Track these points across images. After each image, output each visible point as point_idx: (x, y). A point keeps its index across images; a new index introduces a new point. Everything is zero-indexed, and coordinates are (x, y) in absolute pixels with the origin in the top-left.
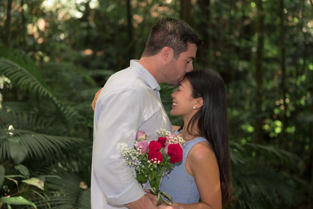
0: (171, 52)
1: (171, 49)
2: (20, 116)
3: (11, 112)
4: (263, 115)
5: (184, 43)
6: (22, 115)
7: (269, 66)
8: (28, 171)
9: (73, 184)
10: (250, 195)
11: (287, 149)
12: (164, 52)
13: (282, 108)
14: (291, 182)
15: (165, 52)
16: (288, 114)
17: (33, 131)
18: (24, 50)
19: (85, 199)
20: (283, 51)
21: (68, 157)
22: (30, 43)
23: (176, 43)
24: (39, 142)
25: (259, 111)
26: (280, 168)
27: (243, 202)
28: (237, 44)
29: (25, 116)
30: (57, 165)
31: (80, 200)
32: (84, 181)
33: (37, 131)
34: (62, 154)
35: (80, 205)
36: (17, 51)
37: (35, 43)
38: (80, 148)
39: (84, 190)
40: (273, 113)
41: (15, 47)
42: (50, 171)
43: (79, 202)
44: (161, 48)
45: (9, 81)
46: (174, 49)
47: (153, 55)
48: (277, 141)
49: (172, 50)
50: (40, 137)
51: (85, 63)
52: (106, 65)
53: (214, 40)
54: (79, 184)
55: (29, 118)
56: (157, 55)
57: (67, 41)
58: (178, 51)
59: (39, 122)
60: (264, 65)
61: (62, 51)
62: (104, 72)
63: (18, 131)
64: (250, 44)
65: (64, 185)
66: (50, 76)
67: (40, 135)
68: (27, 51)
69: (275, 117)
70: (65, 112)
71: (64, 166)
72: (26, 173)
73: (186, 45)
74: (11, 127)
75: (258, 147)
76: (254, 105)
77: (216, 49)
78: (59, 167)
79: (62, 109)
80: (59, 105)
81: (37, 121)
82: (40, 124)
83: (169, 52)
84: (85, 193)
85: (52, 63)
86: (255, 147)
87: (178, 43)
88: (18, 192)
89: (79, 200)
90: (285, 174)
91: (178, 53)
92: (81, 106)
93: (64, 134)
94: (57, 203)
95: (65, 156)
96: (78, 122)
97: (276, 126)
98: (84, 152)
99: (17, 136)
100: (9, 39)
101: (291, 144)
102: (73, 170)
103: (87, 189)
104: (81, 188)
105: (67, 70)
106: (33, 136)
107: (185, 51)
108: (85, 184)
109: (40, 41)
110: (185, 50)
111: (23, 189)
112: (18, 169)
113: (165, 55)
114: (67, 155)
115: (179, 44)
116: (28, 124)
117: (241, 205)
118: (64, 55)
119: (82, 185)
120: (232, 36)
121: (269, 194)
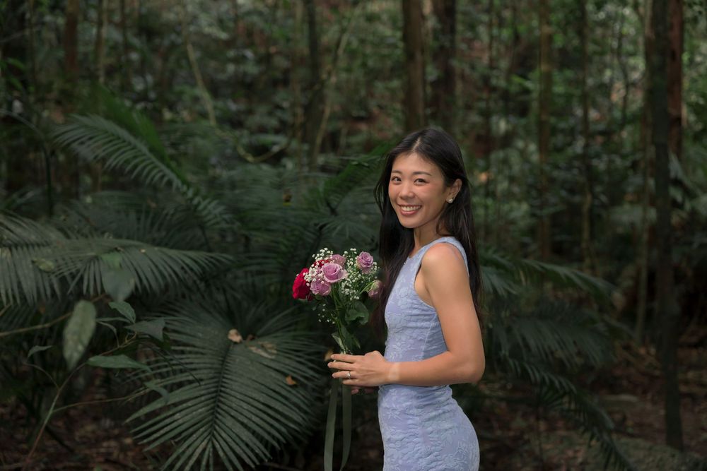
2: (123, 215)
6: (127, 213)
8: (133, 310)
9: (217, 333)
10: (530, 351)
14: (601, 327)
17: (147, 242)
18: (130, 98)
19: (238, 360)
24: (151, 260)
26: (580, 302)
27: (517, 363)
28: (502, 83)
29: (133, 216)
31: (229, 361)
32: (236, 328)
34: (198, 282)
35: (227, 370)
36: (117, 99)
38: (228, 270)
39: (235, 343)
43: (227, 366)
50: (157, 253)
52: (272, 122)
54: (227, 334)
55: (139, 219)
60: (553, 120)
61: (196, 100)
65: (200, 335)
67: (157, 248)
68: (135, 102)
70: (205, 213)
72: (130, 314)
75: (543, 267)
79: (196, 201)
81: (152, 224)
82: (159, 230)
84: (237, 349)
86: (540, 269)
88: (119, 346)
89: (227, 362)
94: (189, 366)
96: (224, 225)
98: (236, 278)
99: (116, 252)
103: (241, 342)
104: (231, 341)
105: (204, 136)
106: (143, 251)
108: (237, 334)
111: (127, 341)
112: (115, 307)
114: (207, 283)
116: (138, 229)
117: (513, 367)
118: (198, 107)
119: (232, 335)
120: (495, 72)
121: (562, 348)
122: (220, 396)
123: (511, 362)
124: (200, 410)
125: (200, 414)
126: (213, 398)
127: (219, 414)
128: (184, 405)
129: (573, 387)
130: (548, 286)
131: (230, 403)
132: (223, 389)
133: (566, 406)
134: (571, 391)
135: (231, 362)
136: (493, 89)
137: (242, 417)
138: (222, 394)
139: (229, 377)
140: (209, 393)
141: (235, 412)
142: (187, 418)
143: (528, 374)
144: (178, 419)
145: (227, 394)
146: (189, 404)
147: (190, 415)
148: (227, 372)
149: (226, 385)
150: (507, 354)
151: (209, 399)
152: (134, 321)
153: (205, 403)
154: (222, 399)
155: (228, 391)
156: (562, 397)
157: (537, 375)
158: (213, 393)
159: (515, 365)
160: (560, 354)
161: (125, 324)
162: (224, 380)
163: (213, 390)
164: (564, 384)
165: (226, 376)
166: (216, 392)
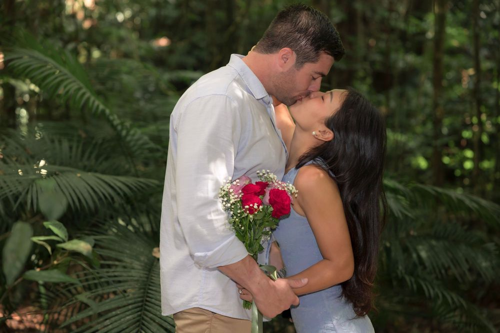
0: (293, 58)
1: (294, 53)
2: (57, 143)
3: (42, 139)
4: (445, 140)
5: (316, 50)
6: (60, 142)
7: (454, 62)
8: (66, 229)
9: (142, 250)
10: (425, 268)
11: (483, 194)
12: (282, 54)
13: (476, 129)
14: (491, 246)
15: (284, 55)
16: (485, 139)
17: (77, 167)
18: (61, 39)
20: (476, 37)
21: (133, 208)
22: (70, 28)
23: (304, 47)
24: (89, 185)
25: (438, 135)
26: (472, 224)
27: (413, 280)
28: (401, 25)
29: (66, 145)
30: (117, 221)
31: (153, 275)
33: (86, 169)
34: (125, 205)
36: (50, 41)
37: (79, 28)
38: (151, 195)
40: (461, 138)
41: (47, 36)
42: (106, 231)
44: (281, 48)
45: (37, 89)
46: (298, 54)
47: (267, 53)
48: (467, 181)
49: (295, 55)
50: (91, 177)
51: (159, 60)
52: (191, 61)
53: (366, 21)
54: (151, 251)
55: (71, 148)
56: (272, 55)
57: (129, 25)
58: (303, 58)
59: (87, 155)
60: (446, 59)
61: (121, 40)
62: (189, 74)
63: (55, 168)
64: (424, 25)
65: (128, 252)
66: (103, 82)
67: (90, 174)
68: (66, 43)
69: (463, 143)
70: (129, 138)
71: (129, 223)
73: (317, 55)
74: (42, 163)
75: (437, 192)
76: (429, 126)
77: (369, 35)
78: (121, 225)
79: (124, 133)
80: (119, 128)
81: (83, 152)
82: (89, 158)
83: (290, 56)
85: (105, 60)
86: (433, 193)
87: (306, 48)
88: (52, 262)
89: (152, 276)
90: (480, 234)
91: (302, 62)
92: (152, 128)
93: (126, 173)
95: (129, 208)
96: (148, 154)
97: (466, 159)
99: (54, 176)
100: (37, 22)
101: (489, 187)
102: (141, 230)
104: (155, 257)
105: (129, 73)
106: (79, 175)
107: (313, 62)
109: (87, 24)
110: (313, 60)
111: (60, 258)
112: (49, 227)
113: (283, 58)
114: (132, 205)
115: (308, 50)
116: (71, 157)
117: (409, 283)
118: (124, 48)
119: (155, 253)
120: (394, 15)
121: (455, 265)
122: (146, 305)
123: (407, 278)
124: (128, 318)
125: (128, 320)
126: (138, 307)
127: (146, 321)
128: (114, 313)
129: (464, 303)
130: (442, 209)
131: (155, 311)
132: (148, 299)
133: (457, 319)
134: (462, 306)
135: (156, 276)
136: (392, 30)
137: (167, 324)
138: (147, 303)
139: (154, 288)
140: (135, 303)
141: (160, 319)
142: (116, 324)
143: (423, 291)
144: (108, 325)
145: (152, 303)
146: (118, 312)
147: (119, 322)
148: (152, 284)
149: (150, 295)
150: (403, 272)
151: (136, 308)
152: (66, 239)
153: (133, 311)
154: (148, 308)
155: (153, 300)
156: (455, 310)
157: (432, 291)
158: (139, 302)
159: (411, 281)
160: (454, 271)
161: (59, 242)
162: (150, 291)
163: (139, 299)
164: (455, 299)
165: (151, 287)
166: (142, 301)
